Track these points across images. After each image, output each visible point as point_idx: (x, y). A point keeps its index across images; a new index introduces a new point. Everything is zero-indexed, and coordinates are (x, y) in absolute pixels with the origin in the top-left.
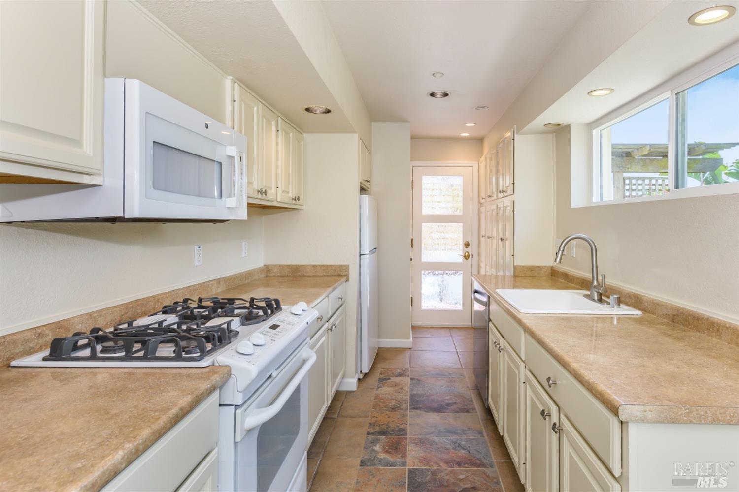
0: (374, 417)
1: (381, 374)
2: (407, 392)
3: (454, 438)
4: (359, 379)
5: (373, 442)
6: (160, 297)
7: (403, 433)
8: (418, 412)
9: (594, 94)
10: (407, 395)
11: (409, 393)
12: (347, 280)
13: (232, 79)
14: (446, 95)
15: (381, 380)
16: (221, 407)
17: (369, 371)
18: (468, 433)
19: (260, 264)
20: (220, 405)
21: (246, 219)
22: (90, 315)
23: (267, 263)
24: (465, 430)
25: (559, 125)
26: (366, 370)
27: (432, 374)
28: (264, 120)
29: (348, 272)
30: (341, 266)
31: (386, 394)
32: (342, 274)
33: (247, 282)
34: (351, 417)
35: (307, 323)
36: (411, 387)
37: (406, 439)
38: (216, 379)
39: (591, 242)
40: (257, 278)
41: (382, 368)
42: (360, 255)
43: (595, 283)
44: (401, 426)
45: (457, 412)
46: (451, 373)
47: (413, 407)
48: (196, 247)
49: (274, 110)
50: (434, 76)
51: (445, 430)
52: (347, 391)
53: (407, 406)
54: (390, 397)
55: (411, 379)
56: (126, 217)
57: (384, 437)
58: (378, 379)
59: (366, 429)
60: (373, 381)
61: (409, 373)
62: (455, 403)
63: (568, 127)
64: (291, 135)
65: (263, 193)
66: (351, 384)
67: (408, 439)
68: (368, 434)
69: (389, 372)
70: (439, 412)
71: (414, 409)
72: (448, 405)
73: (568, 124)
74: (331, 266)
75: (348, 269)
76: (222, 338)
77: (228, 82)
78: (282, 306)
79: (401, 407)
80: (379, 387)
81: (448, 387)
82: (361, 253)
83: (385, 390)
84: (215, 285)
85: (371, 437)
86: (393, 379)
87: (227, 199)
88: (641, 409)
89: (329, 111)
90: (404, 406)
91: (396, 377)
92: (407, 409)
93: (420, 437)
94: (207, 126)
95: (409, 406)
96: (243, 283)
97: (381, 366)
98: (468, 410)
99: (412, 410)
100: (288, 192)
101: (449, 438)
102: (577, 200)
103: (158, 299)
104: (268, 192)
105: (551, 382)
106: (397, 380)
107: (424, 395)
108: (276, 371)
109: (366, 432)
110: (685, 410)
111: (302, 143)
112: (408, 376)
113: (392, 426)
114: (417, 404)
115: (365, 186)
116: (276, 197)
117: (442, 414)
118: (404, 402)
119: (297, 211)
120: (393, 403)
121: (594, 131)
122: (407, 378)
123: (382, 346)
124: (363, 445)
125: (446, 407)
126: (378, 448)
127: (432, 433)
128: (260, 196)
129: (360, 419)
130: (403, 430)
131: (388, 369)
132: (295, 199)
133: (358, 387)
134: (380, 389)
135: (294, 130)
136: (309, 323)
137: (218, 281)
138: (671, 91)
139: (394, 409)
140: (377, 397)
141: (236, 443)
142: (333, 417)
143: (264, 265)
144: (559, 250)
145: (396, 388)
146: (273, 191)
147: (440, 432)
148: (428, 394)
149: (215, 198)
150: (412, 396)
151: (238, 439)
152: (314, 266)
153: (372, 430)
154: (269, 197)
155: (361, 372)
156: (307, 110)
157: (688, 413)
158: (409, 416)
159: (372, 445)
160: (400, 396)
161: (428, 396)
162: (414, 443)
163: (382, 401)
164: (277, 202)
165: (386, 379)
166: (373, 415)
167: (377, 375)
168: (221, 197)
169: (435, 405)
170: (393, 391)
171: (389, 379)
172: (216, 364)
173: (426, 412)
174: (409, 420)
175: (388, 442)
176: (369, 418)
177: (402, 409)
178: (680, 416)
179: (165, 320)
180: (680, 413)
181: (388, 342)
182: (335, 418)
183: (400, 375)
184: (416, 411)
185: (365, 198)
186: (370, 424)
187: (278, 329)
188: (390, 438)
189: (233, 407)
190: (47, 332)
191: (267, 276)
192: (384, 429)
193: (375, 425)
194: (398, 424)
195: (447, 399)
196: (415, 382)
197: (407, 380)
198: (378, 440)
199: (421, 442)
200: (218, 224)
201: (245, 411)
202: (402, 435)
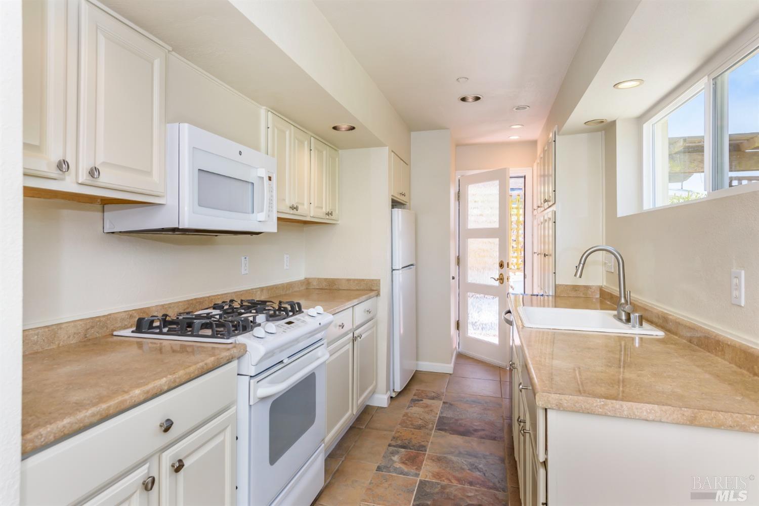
0: (399, 432)
1: (415, 395)
2: (437, 414)
3: (472, 460)
4: (391, 397)
5: (392, 453)
6: (212, 298)
7: (423, 449)
8: (443, 433)
9: (620, 86)
10: (435, 417)
11: (438, 416)
12: (378, 295)
13: (266, 109)
14: (477, 99)
15: (413, 401)
16: (239, 376)
17: (402, 391)
18: (489, 459)
19: (301, 277)
20: (238, 374)
21: (276, 231)
22: (163, 306)
23: (308, 277)
24: (487, 456)
25: (603, 122)
26: (398, 389)
27: (467, 401)
28: (297, 141)
29: (379, 286)
30: (373, 280)
31: (415, 413)
32: (373, 288)
33: (287, 292)
34: (377, 429)
35: (320, 324)
36: (442, 410)
37: (425, 455)
38: (234, 351)
39: (619, 257)
40: (298, 290)
41: (417, 390)
42: (393, 270)
43: (623, 301)
44: (423, 443)
45: (484, 438)
46: (488, 401)
47: (439, 428)
48: (243, 258)
49: (306, 131)
50: (459, 81)
51: (466, 453)
52: (378, 407)
53: (433, 426)
54: (418, 416)
55: (444, 403)
56: (180, 228)
57: (404, 450)
58: (410, 399)
59: (389, 441)
60: (405, 400)
61: (443, 397)
62: (484, 430)
63: (613, 123)
64: (324, 152)
65: (295, 208)
66: (381, 400)
67: (426, 455)
68: (390, 445)
69: (423, 394)
70: (464, 435)
71: (439, 430)
72: (476, 430)
73: (614, 119)
74: (363, 280)
75: (380, 284)
76: (246, 327)
77: (263, 111)
78: (303, 310)
79: (427, 427)
80: (409, 407)
81: (481, 414)
82: (393, 268)
83: (416, 410)
84: (259, 292)
85: (391, 449)
86: (426, 401)
87: (258, 214)
88: (557, 398)
89: (353, 128)
90: (431, 426)
91: (429, 399)
92: (431, 430)
93: (438, 455)
94: (240, 153)
95: (435, 427)
96: (284, 293)
97: (415, 388)
98: (496, 437)
99: (437, 431)
100: (322, 208)
101: (467, 460)
102: (624, 208)
103: (212, 299)
104: (300, 207)
105: (521, 387)
106: (429, 402)
107: (453, 418)
108: (288, 359)
109: (388, 444)
110: (600, 402)
111: (337, 159)
112: (441, 399)
113: (414, 442)
114: (443, 425)
115: (400, 199)
116: (308, 212)
117: (467, 438)
118: (431, 423)
119: (329, 225)
120: (420, 422)
121: (645, 126)
122: (440, 402)
123: (419, 369)
124: (382, 455)
125: (472, 432)
126: (396, 458)
127: (451, 453)
128: (292, 212)
129: (385, 433)
130: (424, 446)
131: (423, 391)
132: (328, 214)
133: (390, 405)
134: (411, 408)
135: (328, 148)
136: (321, 324)
137: (262, 289)
138: (708, 76)
139: (419, 427)
140: (406, 415)
141: (250, 406)
142: (361, 427)
143: (306, 278)
144: (580, 263)
145: (427, 409)
146: (306, 206)
147: (460, 453)
148: (457, 418)
149: (249, 213)
150: (440, 417)
151: (252, 403)
152: (349, 280)
153: (393, 443)
154: (299, 212)
155: (394, 390)
156: (335, 128)
157: (603, 405)
158: (432, 435)
159: (391, 455)
160: (428, 417)
161: (457, 420)
162: (431, 459)
163: (410, 419)
164: (310, 217)
165: (418, 400)
166: (399, 431)
167: (411, 395)
168: (253, 212)
169: (462, 429)
170: (423, 412)
171: (422, 400)
172: (237, 342)
173: (451, 434)
174: (432, 439)
175: (407, 455)
176: (394, 433)
177: (427, 429)
178: (595, 407)
179: (212, 313)
180: (595, 404)
181: (426, 366)
182: (363, 429)
183: (433, 398)
184: (441, 432)
185: (398, 212)
186: (394, 438)
187: (292, 325)
188: (409, 452)
189: (248, 377)
190: (135, 314)
191: (307, 289)
192: (406, 444)
193: (398, 439)
194: (420, 441)
195: (476, 425)
196: (447, 405)
197: (438, 404)
198: (398, 452)
199: (439, 460)
200: (254, 236)
201: (258, 382)
202: (421, 451)
